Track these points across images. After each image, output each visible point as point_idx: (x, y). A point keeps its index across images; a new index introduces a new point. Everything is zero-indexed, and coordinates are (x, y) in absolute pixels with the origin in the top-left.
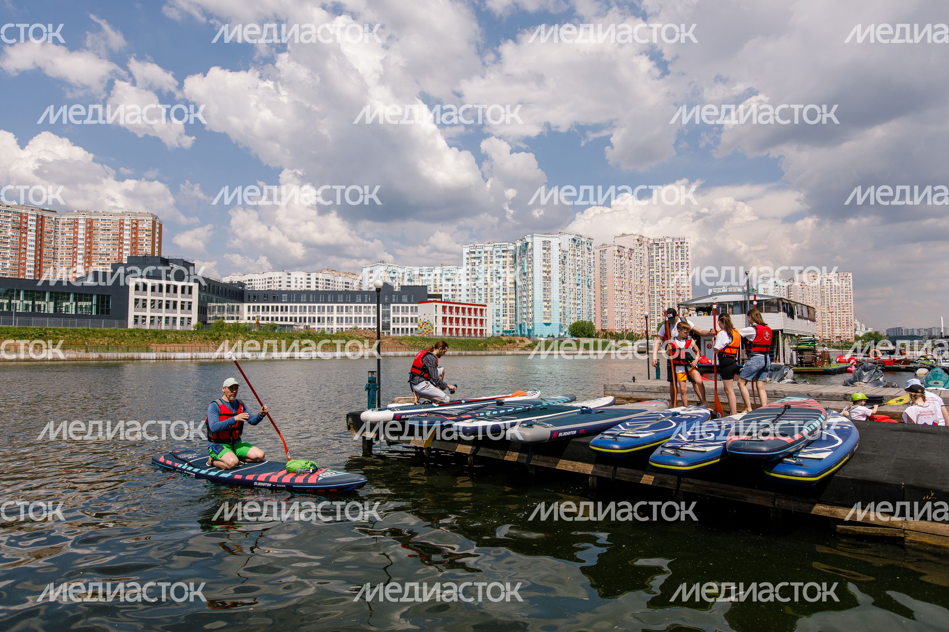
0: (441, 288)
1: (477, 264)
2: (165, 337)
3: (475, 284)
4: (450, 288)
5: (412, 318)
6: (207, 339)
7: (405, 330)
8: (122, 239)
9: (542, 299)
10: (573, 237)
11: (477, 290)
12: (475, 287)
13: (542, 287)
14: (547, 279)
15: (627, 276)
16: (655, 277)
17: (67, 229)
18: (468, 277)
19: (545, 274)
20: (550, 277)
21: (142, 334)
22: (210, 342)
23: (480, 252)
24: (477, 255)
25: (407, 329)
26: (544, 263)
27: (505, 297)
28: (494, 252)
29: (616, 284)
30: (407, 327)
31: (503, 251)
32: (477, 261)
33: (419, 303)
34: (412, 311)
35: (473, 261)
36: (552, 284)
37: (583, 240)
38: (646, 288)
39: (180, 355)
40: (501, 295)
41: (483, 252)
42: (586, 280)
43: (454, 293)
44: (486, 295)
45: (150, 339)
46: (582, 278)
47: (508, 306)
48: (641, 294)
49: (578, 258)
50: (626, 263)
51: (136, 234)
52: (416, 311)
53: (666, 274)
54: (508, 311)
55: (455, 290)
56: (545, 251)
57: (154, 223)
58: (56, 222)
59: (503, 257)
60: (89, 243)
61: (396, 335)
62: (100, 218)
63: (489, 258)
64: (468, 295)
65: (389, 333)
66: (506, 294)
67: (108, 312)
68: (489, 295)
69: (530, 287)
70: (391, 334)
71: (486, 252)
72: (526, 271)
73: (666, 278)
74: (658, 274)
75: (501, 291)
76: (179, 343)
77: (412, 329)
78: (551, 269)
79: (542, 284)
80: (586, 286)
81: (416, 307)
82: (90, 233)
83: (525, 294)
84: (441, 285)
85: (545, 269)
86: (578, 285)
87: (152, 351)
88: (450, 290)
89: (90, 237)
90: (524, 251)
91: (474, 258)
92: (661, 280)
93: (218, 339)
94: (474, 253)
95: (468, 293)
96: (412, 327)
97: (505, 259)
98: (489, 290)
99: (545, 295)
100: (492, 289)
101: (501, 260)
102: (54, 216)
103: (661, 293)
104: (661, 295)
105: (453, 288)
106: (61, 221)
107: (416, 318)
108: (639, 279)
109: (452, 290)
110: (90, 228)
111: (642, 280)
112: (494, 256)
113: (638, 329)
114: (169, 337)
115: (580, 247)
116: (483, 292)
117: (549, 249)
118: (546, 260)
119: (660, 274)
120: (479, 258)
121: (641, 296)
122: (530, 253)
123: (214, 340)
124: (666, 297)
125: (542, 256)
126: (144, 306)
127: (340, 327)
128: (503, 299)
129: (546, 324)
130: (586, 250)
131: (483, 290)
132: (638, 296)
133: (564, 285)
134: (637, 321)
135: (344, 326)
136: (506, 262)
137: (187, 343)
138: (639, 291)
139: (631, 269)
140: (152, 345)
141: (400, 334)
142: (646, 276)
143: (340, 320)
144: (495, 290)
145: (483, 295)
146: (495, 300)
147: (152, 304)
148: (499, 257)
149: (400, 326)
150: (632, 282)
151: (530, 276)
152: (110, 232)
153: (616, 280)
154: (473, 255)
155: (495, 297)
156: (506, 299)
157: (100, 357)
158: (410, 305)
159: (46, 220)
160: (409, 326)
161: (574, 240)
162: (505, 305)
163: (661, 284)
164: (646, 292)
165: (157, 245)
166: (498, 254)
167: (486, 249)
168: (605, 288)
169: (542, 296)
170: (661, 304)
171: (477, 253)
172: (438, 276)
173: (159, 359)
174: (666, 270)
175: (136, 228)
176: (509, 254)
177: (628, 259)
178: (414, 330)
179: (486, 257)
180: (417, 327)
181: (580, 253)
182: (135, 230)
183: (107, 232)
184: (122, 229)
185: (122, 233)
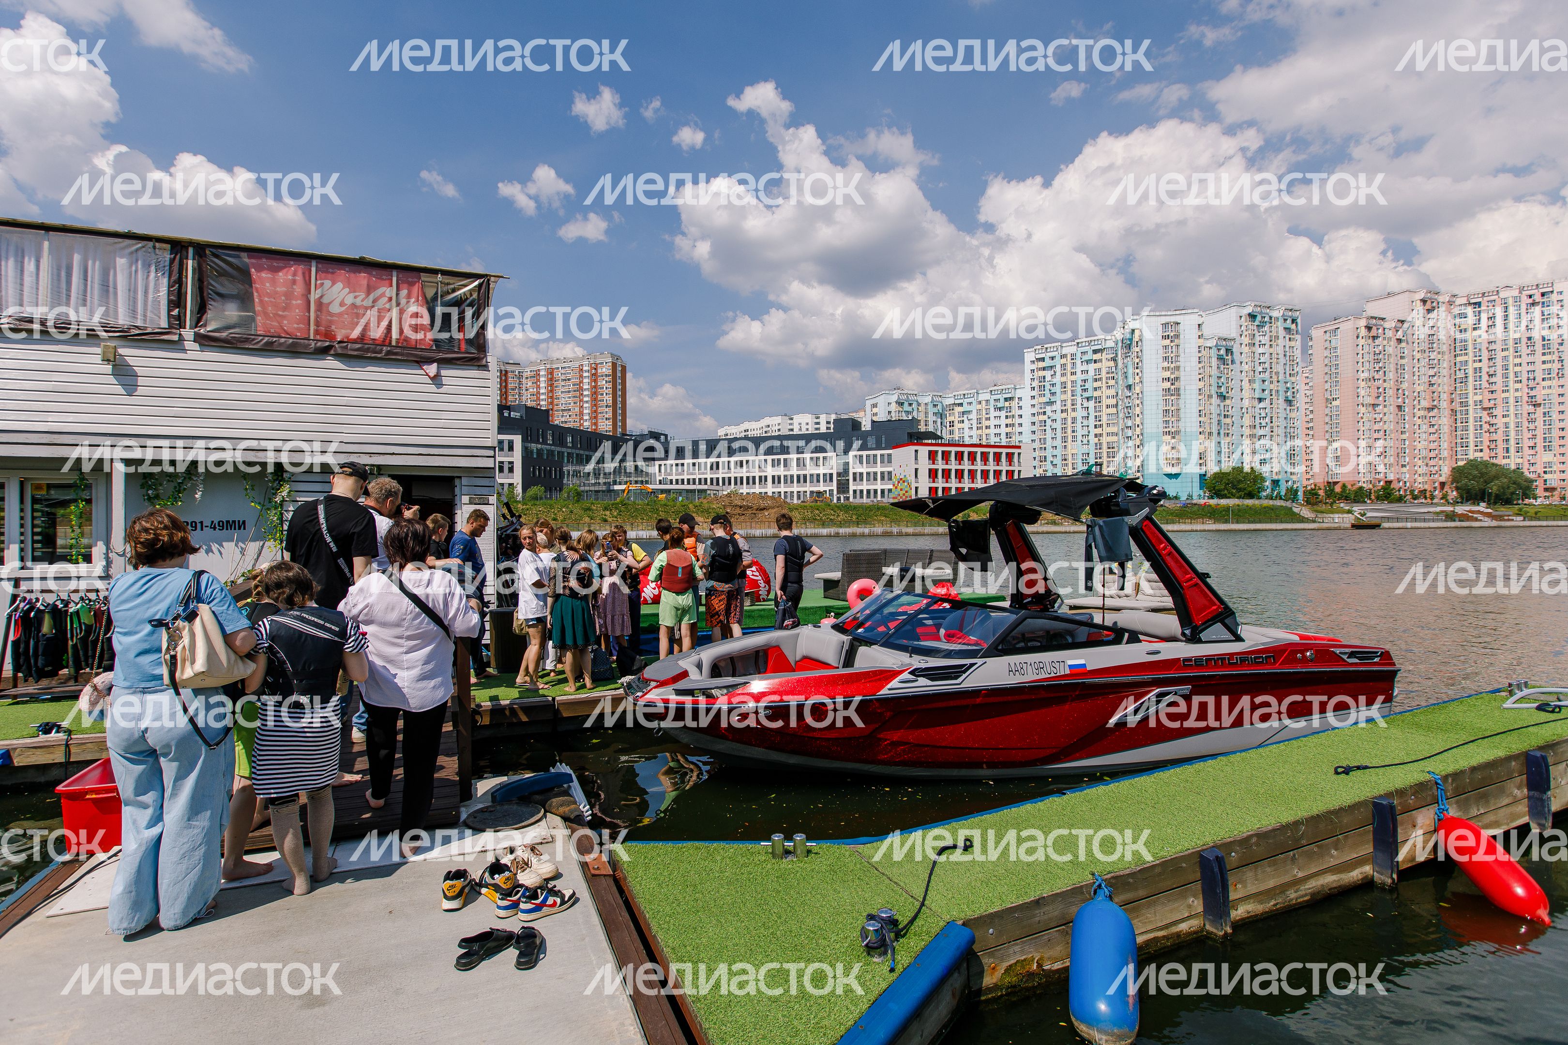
0: (987, 423)
1: (1048, 378)
3: (1044, 413)
4: (1003, 422)
5: (882, 473)
7: (872, 493)
8: (582, 389)
9: (1161, 430)
10: (1249, 310)
11: (1049, 422)
12: (1045, 417)
13: (1162, 407)
14: (1173, 391)
15: (1391, 375)
16: (1470, 372)
17: (530, 384)
18: (1034, 402)
19: (1167, 385)
20: (1178, 389)
23: (1052, 358)
24: (1048, 363)
25: (876, 491)
26: (1166, 364)
27: (1098, 431)
28: (1079, 355)
29: (1362, 392)
30: (875, 487)
31: (1095, 352)
32: (1048, 374)
33: (894, 448)
34: (882, 462)
35: (1041, 373)
36: (1181, 402)
37: (1275, 314)
38: (1444, 396)
40: (1092, 428)
41: (1058, 358)
42: (1282, 388)
43: (1009, 430)
44: (1064, 429)
46: (1272, 387)
47: (1105, 446)
48: (1430, 409)
49: (1261, 350)
50: (1390, 350)
51: (595, 381)
52: (890, 461)
53: (1499, 362)
54: (1105, 455)
55: (1013, 425)
56: (1167, 342)
57: (614, 365)
58: (520, 376)
59: (1095, 362)
60: (552, 397)
61: (858, 500)
62: (559, 366)
63: (1069, 367)
64: (1034, 432)
65: (848, 498)
66: (1101, 426)
68: (1069, 430)
69: (1138, 411)
70: (851, 499)
71: (1063, 356)
72: (1130, 382)
73: (1500, 372)
74: (1477, 365)
75: (1092, 422)
77: (883, 491)
78: (1182, 374)
79: (1162, 402)
80: (1281, 401)
81: (889, 455)
82: (551, 385)
83: (1129, 423)
84: (988, 419)
85: (1167, 374)
86: (1260, 400)
88: (1003, 426)
89: (551, 391)
90: (1129, 347)
91: (1044, 369)
92: (1485, 377)
94: (1043, 359)
95: (1034, 428)
96: (883, 487)
97: (1098, 365)
98: (1069, 421)
99: (1167, 422)
100: (1074, 420)
101: (1092, 367)
102: (517, 369)
103: (1486, 404)
104: (1485, 409)
105: (1009, 421)
106: (525, 375)
107: (890, 473)
108: (1425, 379)
109: (1007, 426)
110: (551, 379)
111: (1433, 380)
112: (1078, 362)
113: (1420, 479)
115: (1266, 328)
116: (1058, 425)
117: (1177, 336)
118: (1171, 359)
119: (1484, 365)
120: (1052, 367)
121: (1431, 414)
122: (1137, 349)
124: (1498, 412)
125: (1161, 351)
127: (777, 490)
128: (1096, 436)
129: (1170, 476)
130: (1282, 333)
131: (1059, 422)
132: (1422, 413)
133: (1228, 402)
134: (1420, 463)
135: (782, 489)
136: (1100, 369)
138: (1425, 404)
139: (1403, 362)
141: (865, 500)
142: (1445, 372)
143: (776, 480)
144: (1079, 420)
145: (1059, 431)
146: (1079, 438)
148: (1088, 362)
149: (865, 486)
150: (1405, 386)
151: (1138, 389)
152: (570, 383)
153: (1363, 384)
154: (1041, 364)
155: (1080, 432)
156: (1101, 435)
158: (879, 453)
159: (510, 375)
160: (879, 486)
161: (1252, 317)
162: (1098, 446)
163: (1485, 384)
164: (1444, 404)
165: (619, 393)
166: (1085, 358)
167: (1065, 351)
168: (1334, 403)
169: (1161, 425)
170: (1486, 427)
171: (1047, 359)
172: (984, 403)
174: (1500, 355)
175: (595, 374)
176: (1104, 356)
177: (1393, 342)
178: (886, 493)
179: (1063, 366)
180: (891, 487)
181: (1265, 340)
182: (595, 377)
183: (568, 383)
184: (581, 376)
185: (581, 382)
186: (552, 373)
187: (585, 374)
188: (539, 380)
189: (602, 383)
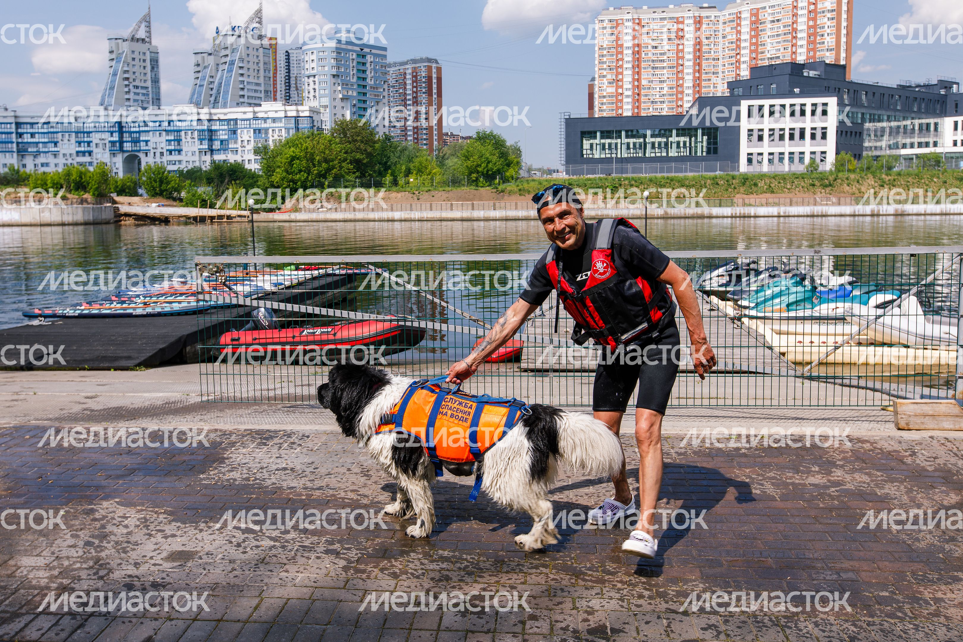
2: (756, 185)
6: (814, 185)
8: (795, 30)
17: (728, 29)
21: (727, 181)
22: (818, 190)
39: (762, 211)
45: (735, 188)
51: (815, 19)
62: (767, 4)
67: (715, 151)
76: (773, 192)
82: (756, 29)
87: (732, 205)
89: (757, 36)
93: (830, 185)
110: (756, 22)
114: (761, 184)
123: (825, 186)
126: (760, 138)
137: (784, 192)
140: (737, 196)
147: (770, 135)
152: (780, 24)
157: (666, 213)
165: (844, 32)
173: (736, 217)
175: (815, 11)
182: (813, 14)
183: (776, 25)
184: (795, 15)
185: (795, 22)
186: (756, 15)
187: (800, 12)
188: (739, 25)
189: (824, 21)
